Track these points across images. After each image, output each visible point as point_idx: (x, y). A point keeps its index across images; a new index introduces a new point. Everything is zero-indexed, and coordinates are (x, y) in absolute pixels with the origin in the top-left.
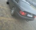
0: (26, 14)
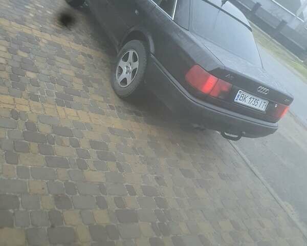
0: (226, 86)
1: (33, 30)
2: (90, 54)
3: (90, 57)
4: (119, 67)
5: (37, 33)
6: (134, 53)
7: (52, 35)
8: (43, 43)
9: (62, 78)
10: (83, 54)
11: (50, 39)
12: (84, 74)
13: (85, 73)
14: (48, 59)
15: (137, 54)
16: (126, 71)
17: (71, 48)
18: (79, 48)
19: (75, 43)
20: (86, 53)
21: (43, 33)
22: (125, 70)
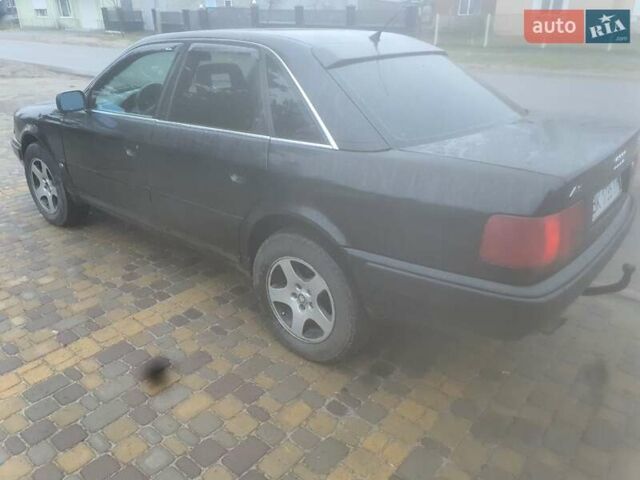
1: (48, 358)
2: (188, 307)
3: (193, 314)
4: (275, 303)
5: (62, 360)
6: (292, 262)
7: (94, 335)
8: (89, 374)
9: (197, 435)
10: (178, 321)
11: (96, 349)
12: (222, 372)
13: (221, 367)
14: (132, 409)
15: (301, 261)
16: (298, 305)
17: (147, 328)
18: (159, 313)
19: (144, 307)
20: (180, 312)
21: (73, 346)
22: (294, 304)
